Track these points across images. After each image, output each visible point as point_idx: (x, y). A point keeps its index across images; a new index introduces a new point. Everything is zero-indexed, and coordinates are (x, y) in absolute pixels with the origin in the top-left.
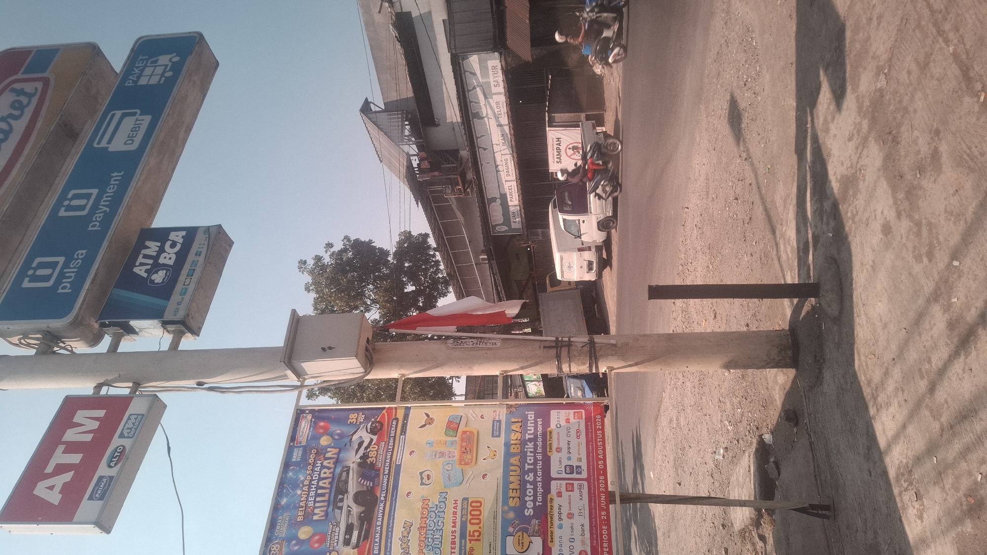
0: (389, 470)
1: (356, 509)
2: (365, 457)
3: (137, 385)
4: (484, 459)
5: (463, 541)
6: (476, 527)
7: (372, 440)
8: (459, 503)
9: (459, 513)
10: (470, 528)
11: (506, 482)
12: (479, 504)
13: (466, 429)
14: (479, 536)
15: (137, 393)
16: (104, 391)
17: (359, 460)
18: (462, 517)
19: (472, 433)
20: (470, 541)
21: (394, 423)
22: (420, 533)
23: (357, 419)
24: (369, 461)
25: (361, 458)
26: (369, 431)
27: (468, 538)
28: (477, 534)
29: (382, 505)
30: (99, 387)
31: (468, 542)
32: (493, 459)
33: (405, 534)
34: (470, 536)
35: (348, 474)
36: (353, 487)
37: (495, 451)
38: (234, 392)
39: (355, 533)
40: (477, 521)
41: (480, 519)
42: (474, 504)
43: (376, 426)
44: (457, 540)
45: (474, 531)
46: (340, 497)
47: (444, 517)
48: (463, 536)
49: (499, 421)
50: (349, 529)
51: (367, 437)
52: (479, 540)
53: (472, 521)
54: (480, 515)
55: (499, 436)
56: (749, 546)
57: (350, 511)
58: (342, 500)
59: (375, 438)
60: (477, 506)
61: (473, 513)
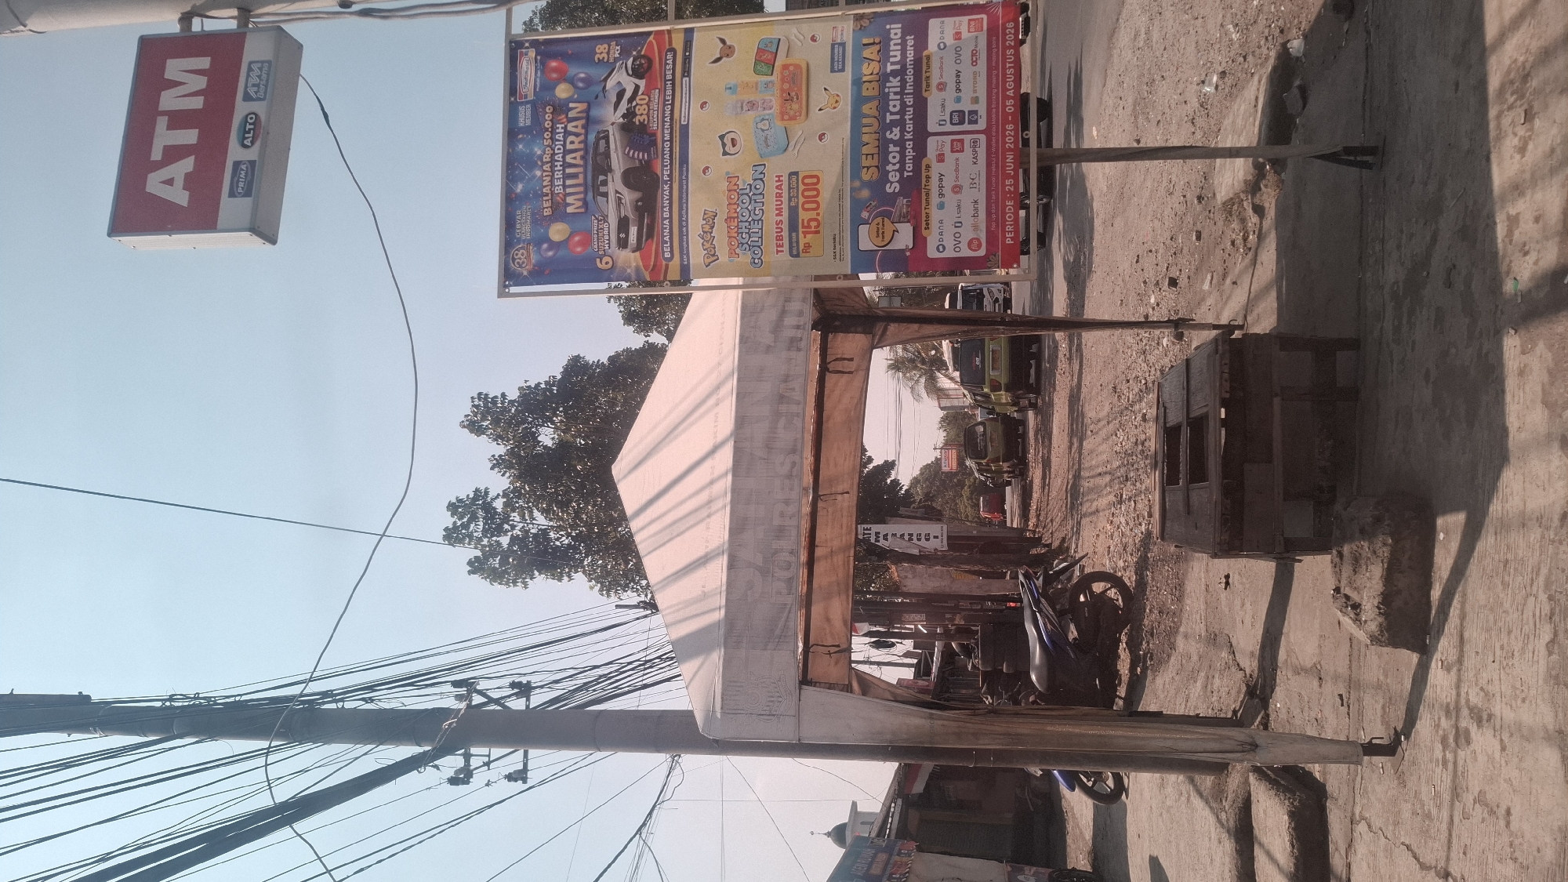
0: (671, 134)
1: (629, 196)
2: (630, 114)
3: (245, 14)
4: (820, 110)
5: (794, 234)
6: (813, 214)
7: (637, 87)
8: (785, 179)
9: (785, 195)
10: (803, 216)
11: (856, 143)
12: (815, 180)
13: (789, 61)
14: (818, 226)
15: (250, 26)
16: (196, 25)
17: (621, 120)
18: (790, 200)
19: (797, 66)
20: (805, 233)
21: (670, 56)
22: (729, 227)
23: (608, 53)
24: (636, 120)
25: (624, 116)
26: (630, 72)
27: (801, 230)
28: (813, 224)
29: (666, 187)
30: (186, 19)
31: (801, 235)
32: (835, 108)
33: (707, 228)
34: (803, 227)
35: (608, 142)
36: (618, 163)
37: (838, 95)
38: (402, 16)
39: (633, 231)
40: (814, 206)
41: (817, 203)
42: (807, 181)
43: (641, 65)
44: (785, 234)
45: (810, 220)
46: (601, 178)
47: (763, 202)
48: (793, 227)
49: (843, 45)
50: (623, 225)
51: (629, 84)
52: (817, 232)
53: (806, 206)
54: (817, 196)
55: (843, 70)
56: (1235, 225)
57: (620, 199)
58: (605, 183)
59: (642, 83)
60: (813, 182)
61: (806, 194)
